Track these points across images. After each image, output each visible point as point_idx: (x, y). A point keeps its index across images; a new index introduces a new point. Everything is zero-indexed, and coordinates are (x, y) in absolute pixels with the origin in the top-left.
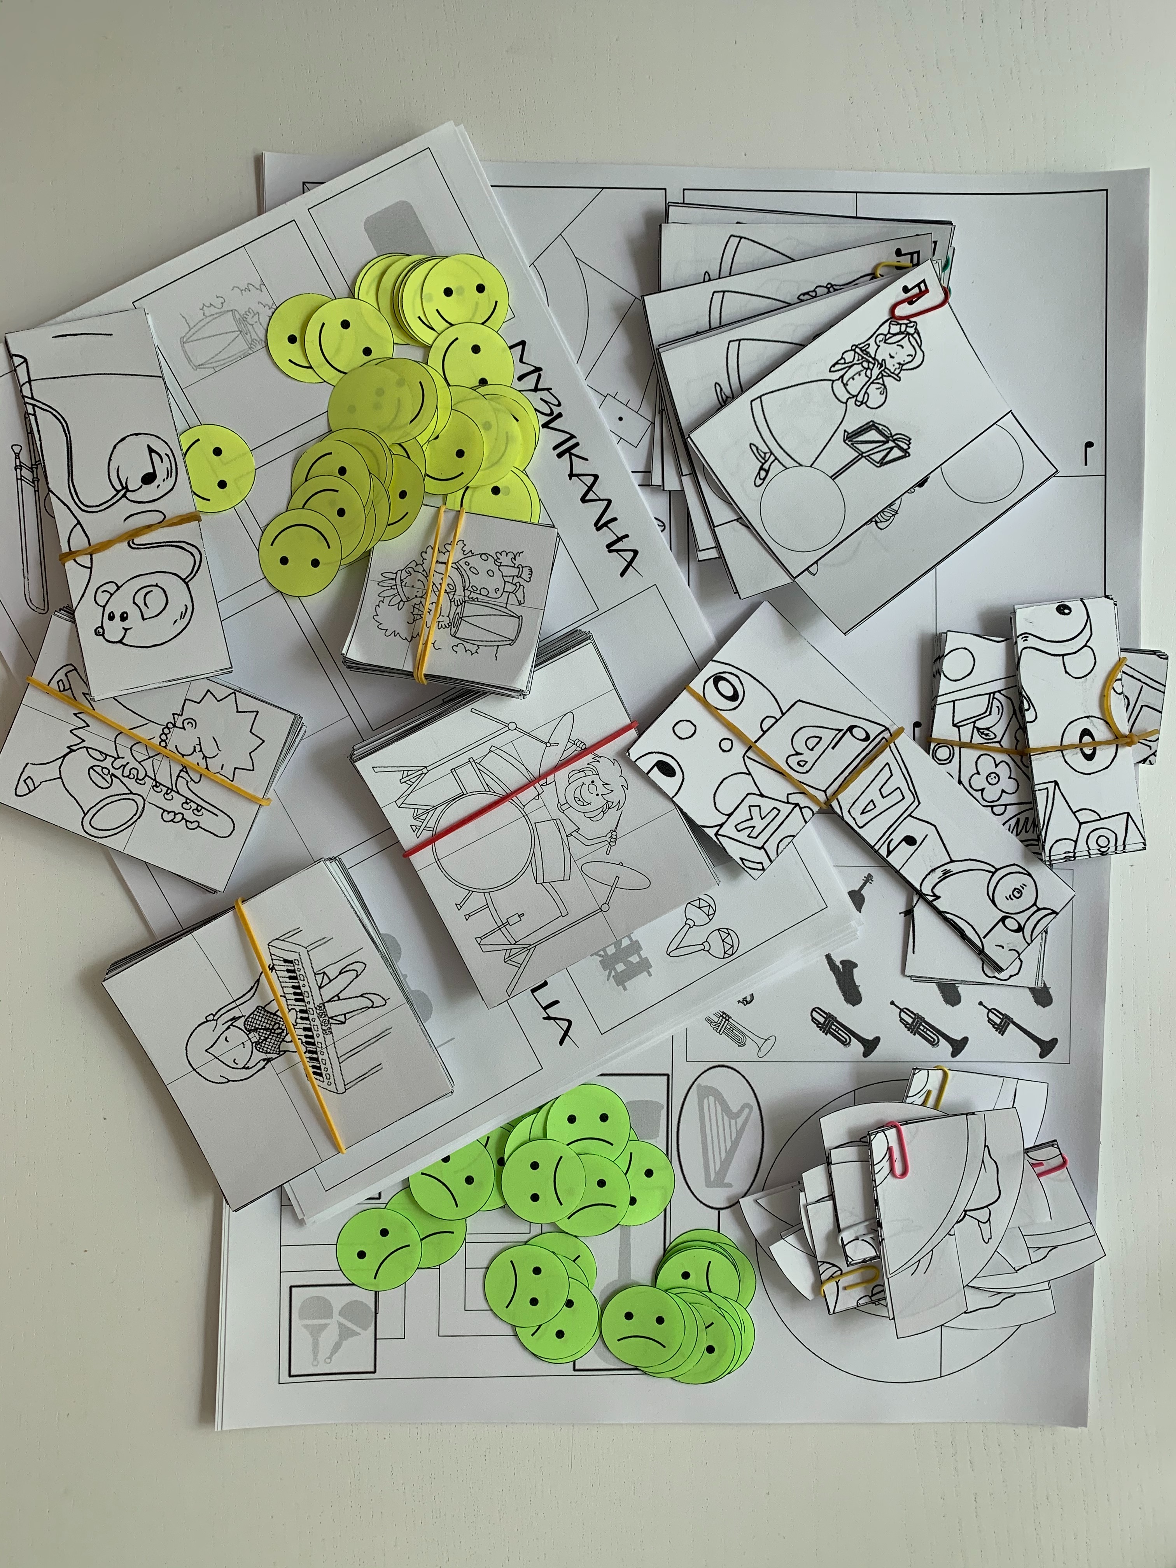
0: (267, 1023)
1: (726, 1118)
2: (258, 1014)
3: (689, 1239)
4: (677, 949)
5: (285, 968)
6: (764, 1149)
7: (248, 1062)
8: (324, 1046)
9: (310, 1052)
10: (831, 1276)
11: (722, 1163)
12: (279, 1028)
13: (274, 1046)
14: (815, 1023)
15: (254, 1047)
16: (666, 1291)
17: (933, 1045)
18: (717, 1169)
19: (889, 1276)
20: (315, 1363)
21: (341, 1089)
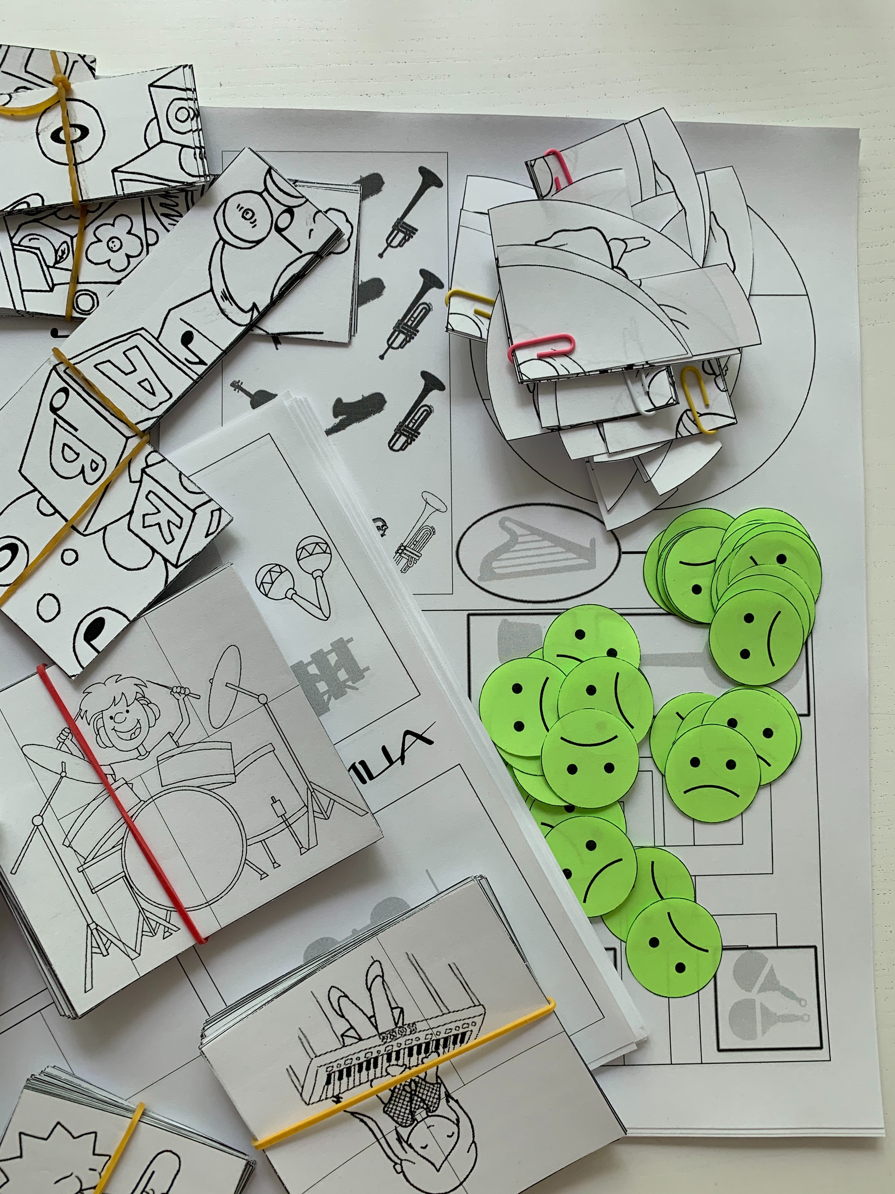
1: (517, 547)
2: (393, 1111)
3: (655, 586)
5: (337, 1083)
6: (551, 502)
7: (451, 1120)
8: (430, 1032)
9: (437, 1048)
10: (693, 422)
11: (568, 550)
12: (410, 1086)
13: (431, 1090)
14: (406, 447)
15: (433, 1114)
16: (715, 612)
17: (430, 310)
18: (575, 556)
19: (690, 355)
20: (805, 1018)
21: (480, 1010)
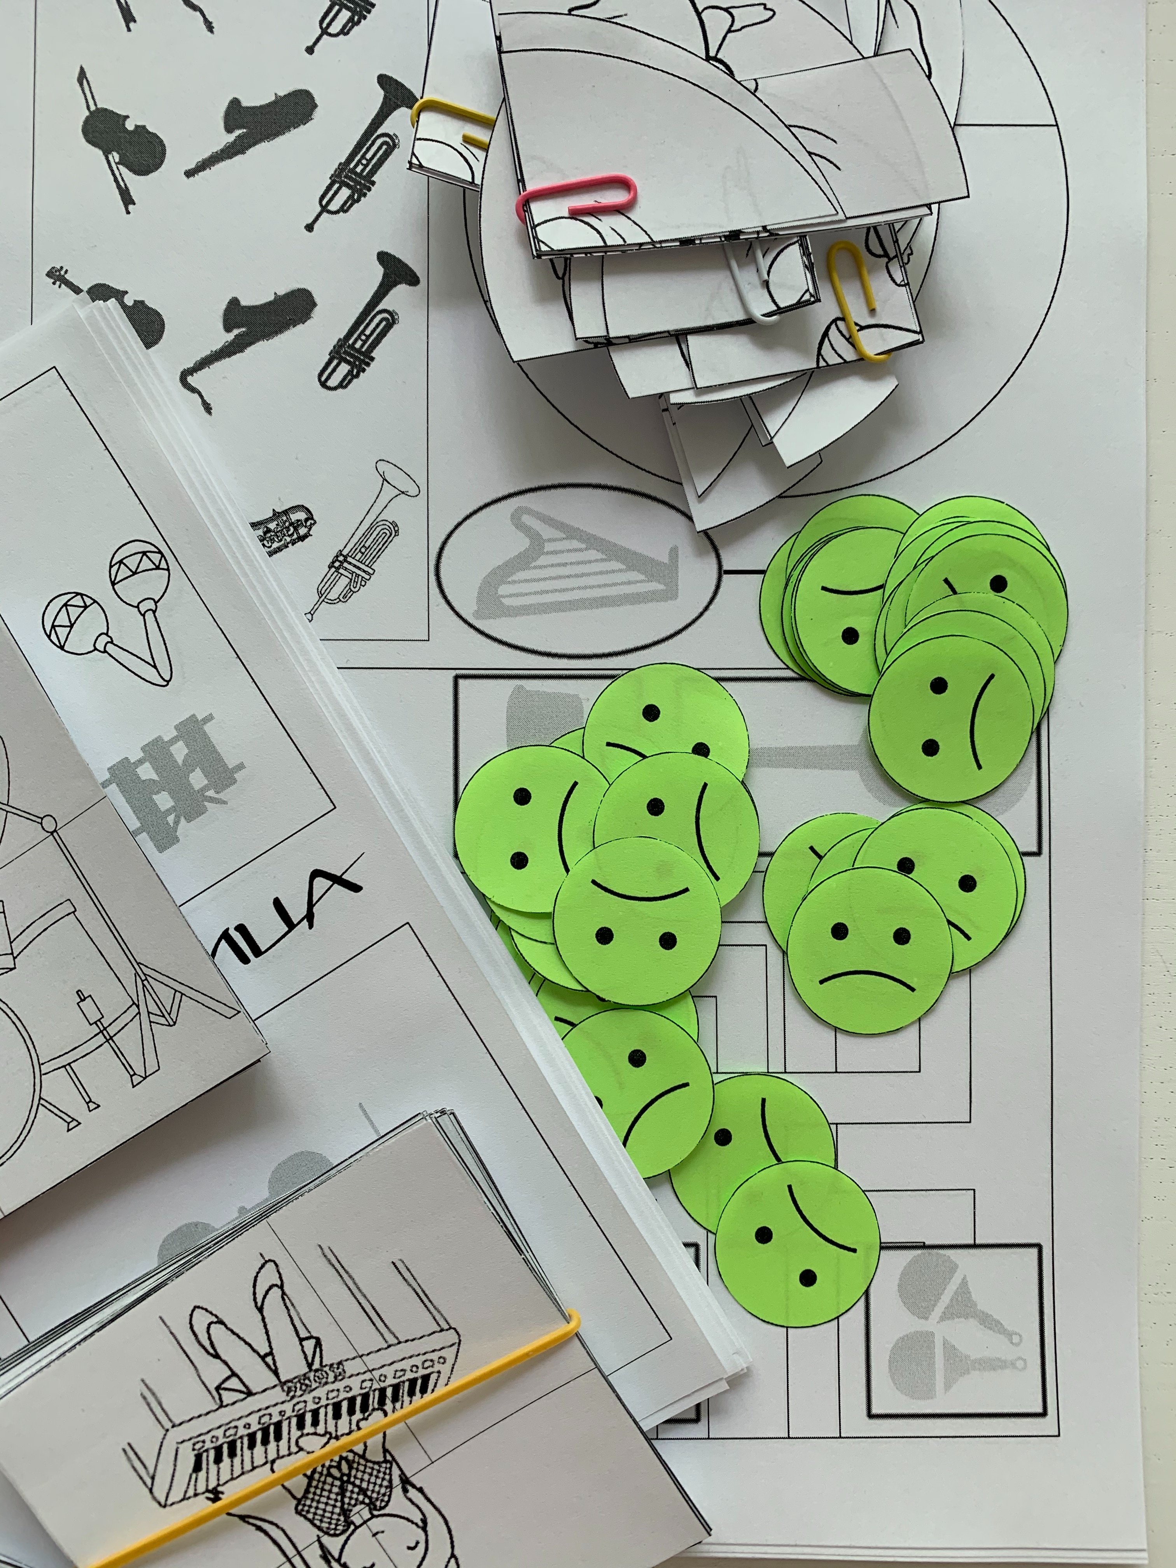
0: (330, 1491)
1: (543, 560)
2: (313, 1510)
3: (780, 631)
4: (155, 667)
5: (213, 1468)
6: (603, 483)
7: (412, 1522)
8: (369, 1376)
10: (847, 340)
11: (630, 568)
12: (339, 1467)
13: (375, 1473)
14: (350, 382)
15: (382, 1512)
16: (881, 674)
17: (395, 146)
18: (642, 577)
19: (841, 216)
20: (1020, 1364)
21: (450, 1338)
